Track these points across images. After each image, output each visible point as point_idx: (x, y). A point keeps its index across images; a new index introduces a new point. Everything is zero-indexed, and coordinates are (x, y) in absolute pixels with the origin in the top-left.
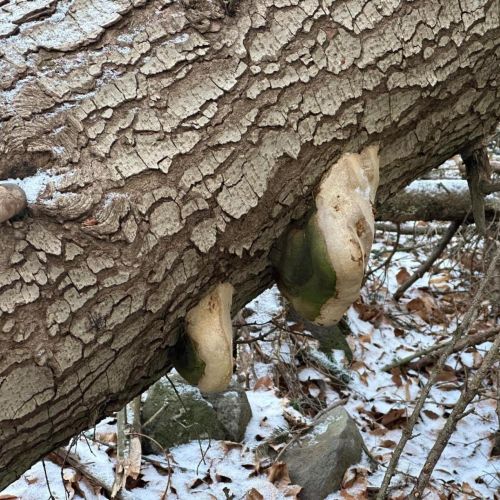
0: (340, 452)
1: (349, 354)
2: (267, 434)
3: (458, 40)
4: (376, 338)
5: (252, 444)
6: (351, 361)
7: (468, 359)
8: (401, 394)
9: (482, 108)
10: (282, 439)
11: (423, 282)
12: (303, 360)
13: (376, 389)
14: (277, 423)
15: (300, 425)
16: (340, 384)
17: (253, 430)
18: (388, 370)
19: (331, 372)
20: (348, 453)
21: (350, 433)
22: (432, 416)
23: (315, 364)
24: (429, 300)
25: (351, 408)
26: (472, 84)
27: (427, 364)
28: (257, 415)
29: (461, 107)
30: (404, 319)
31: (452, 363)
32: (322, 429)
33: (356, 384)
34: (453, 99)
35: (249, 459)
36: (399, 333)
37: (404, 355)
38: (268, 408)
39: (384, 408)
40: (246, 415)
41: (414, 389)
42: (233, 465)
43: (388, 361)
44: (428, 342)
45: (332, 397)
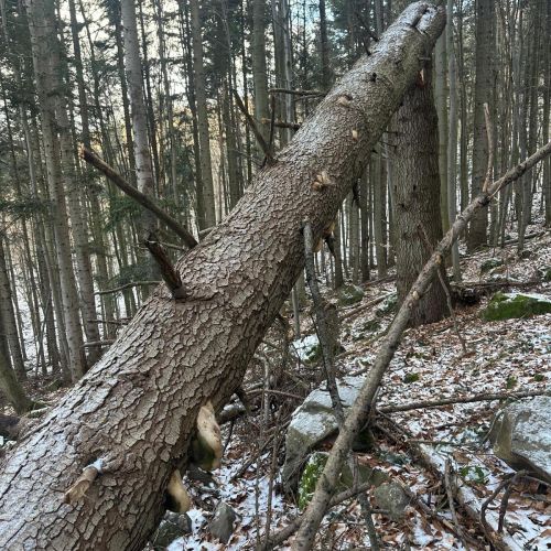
0: (228, 518)
1: (215, 483)
2: (199, 525)
3: (223, 357)
4: (222, 473)
5: (196, 531)
6: (217, 485)
7: (255, 465)
8: (238, 488)
9: (237, 375)
10: (206, 524)
11: (229, 446)
12: (200, 492)
13: (229, 491)
14: (202, 519)
15: (210, 516)
16: (216, 495)
17: (194, 525)
18: (230, 482)
19: (211, 492)
20: (231, 518)
21: (229, 510)
22: (251, 491)
23: (205, 492)
24: (233, 451)
25: (223, 501)
26: (232, 369)
27: (243, 474)
28: (193, 520)
29: (231, 378)
30: (228, 462)
31: (251, 470)
32: (218, 513)
33: (222, 492)
34: (228, 376)
35: (197, 538)
36: (229, 468)
37: (233, 474)
38: (196, 515)
39: (234, 497)
40: (189, 521)
41: (242, 485)
42: (192, 543)
43: (229, 479)
44: (239, 466)
45: (215, 501)
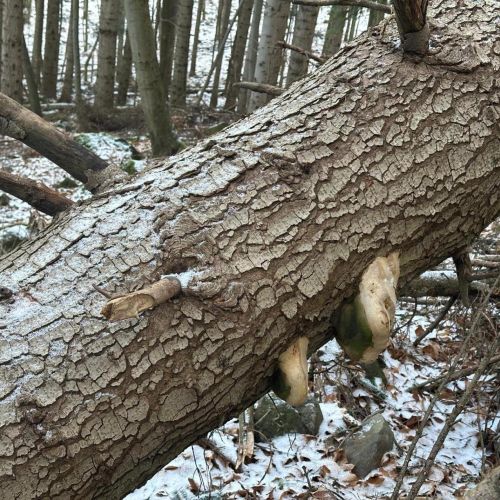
0: (379, 443)
1: (385, 381)
2: (332, 431)
3: (449, 187)
4: (402, 370)
5: (323, 437)
6: (386, 384)
7: (462, 385)
8: (419, 406)
9: (465, 228)
10: (342, 434)
11: (433, 335)
12: (355, 383)
13: (403, 403)
14: (339, 424)
15: (353, 426)
16: (379, 399)
17: (324, 427)
18: (410, 391)
19: (373, 391)
20: (384, 443)
21: (386, 430)
22: (439, 420)
23: (363, 386)
24: (436, 347)
25: (386, 415)
26: (458, 214)
27: (434, 389)
28: (326, 419)
29: (452, 227)
30: (420, 358)
31: (451, 387)
32: (368, 428)
33: (390, 400)
34: (446, 223)
35: (321, 447)
36: (417, 367)
37: (420, 382)
38: (333, 414)
39: (408, 415)
40: (319, 418)
41: (427, 403)
42: (311, 450)
43: (410, 385)
44: (436, 373)
45: (374, 408)
